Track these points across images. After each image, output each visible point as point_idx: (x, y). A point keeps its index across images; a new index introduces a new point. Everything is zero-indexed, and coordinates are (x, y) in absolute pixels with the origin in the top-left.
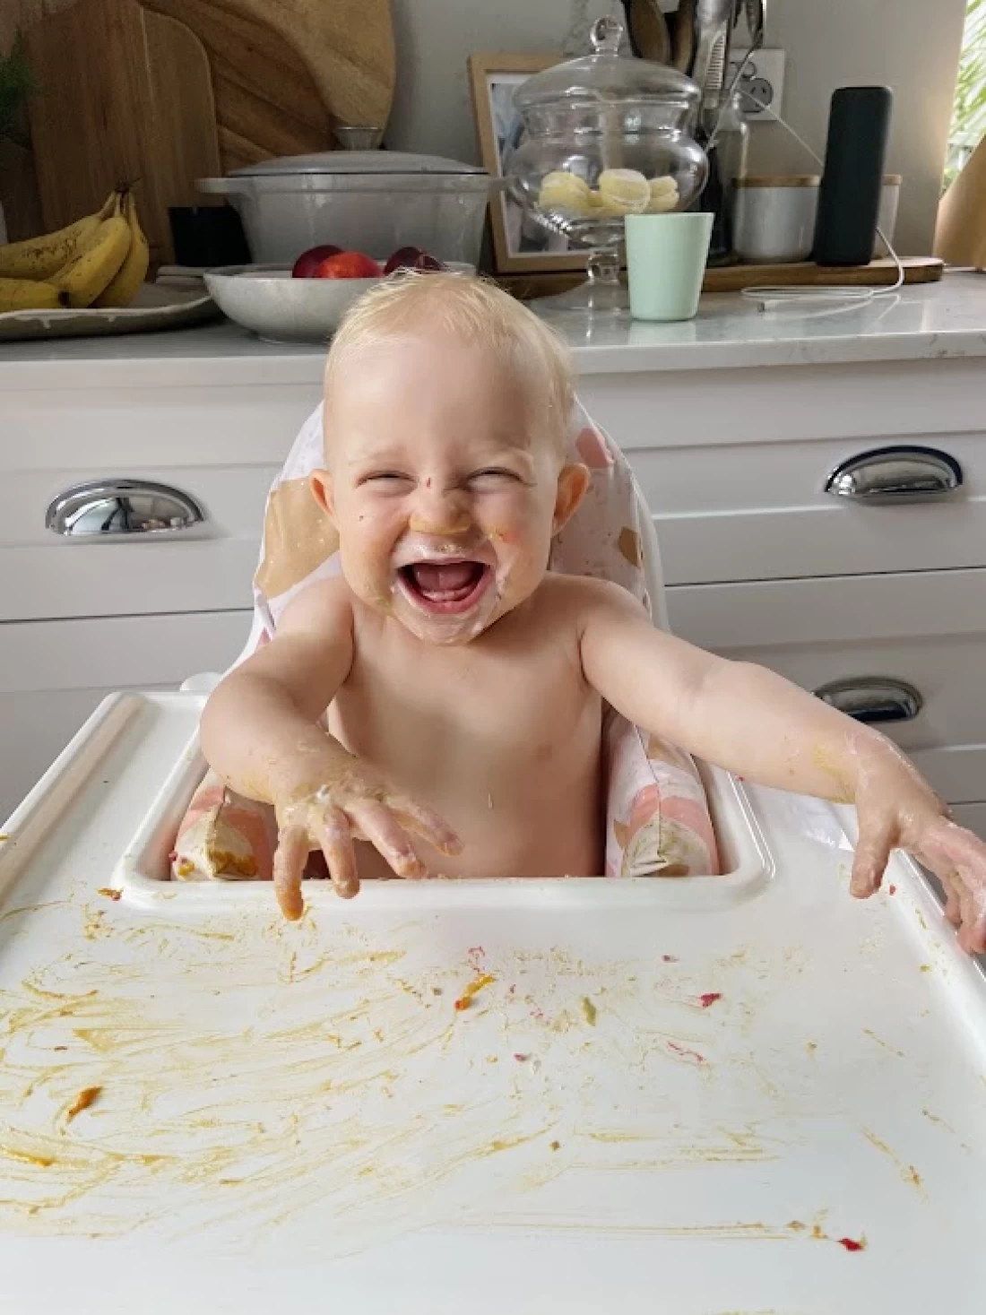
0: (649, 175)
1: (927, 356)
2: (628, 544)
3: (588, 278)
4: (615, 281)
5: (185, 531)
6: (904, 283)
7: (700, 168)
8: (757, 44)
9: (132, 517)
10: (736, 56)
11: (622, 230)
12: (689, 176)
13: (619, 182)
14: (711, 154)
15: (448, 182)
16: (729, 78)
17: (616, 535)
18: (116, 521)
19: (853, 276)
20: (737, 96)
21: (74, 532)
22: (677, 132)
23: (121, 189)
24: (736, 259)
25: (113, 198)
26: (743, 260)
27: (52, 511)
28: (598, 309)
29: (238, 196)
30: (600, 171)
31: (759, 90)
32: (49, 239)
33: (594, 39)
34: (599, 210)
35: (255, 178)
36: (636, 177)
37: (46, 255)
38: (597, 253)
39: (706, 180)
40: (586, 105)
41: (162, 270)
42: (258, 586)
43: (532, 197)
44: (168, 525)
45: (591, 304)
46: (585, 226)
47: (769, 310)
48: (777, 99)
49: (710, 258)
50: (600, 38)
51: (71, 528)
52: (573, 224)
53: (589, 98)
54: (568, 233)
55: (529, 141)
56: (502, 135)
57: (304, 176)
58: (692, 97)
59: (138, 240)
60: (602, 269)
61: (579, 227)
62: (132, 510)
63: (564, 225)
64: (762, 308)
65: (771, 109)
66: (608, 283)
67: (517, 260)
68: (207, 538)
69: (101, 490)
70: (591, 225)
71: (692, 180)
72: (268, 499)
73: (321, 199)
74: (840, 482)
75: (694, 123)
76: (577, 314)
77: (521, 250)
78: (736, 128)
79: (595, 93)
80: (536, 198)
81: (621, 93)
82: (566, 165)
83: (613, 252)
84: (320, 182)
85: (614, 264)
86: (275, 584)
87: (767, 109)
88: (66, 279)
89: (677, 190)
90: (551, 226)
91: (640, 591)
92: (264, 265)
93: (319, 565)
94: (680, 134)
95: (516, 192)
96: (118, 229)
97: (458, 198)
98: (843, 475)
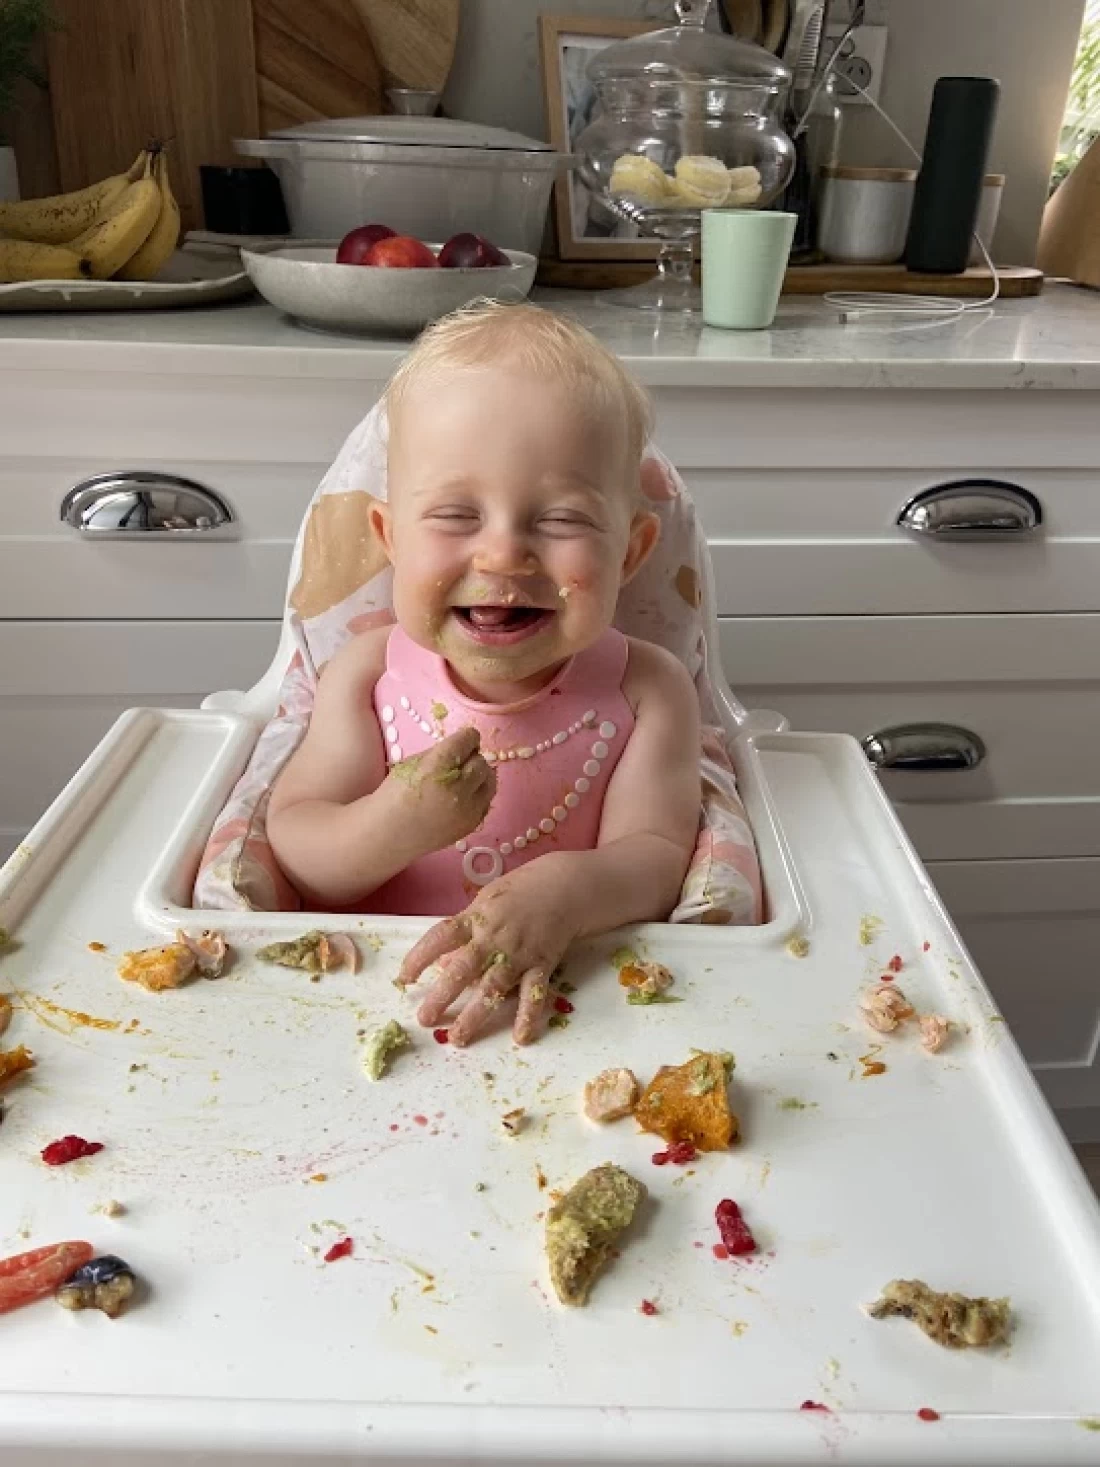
0: (730, 164)
1: (1012, 386)
2: (686, 583)
3: (658, 272)
4: (688, 278)
5: (211, 532)
6: (1000, 296)
7: (787, 159)
8: (857, 21)
9: (153, 513)
10: (835, 30)
11: (698, 224)
12: (775, 167)
13: (697, 171)
14: (799, 143)
15: (511, 159)
16: (825, 55)
17: (674, 573)
18: (135, 517)
19: (945, 286)
20: (832, 78)
21: (90, 527)
22: (763, 119)
23: (153, 147)
24: (821, 258)
25: (144, 158)
26: (828, 260)
27: (67, 502)
28: (666, 309)
29: (279, 161)
30: (677, 156)
31: (856, 70)
32: (70, 199)
33: (678, 9)
34: (674, 199)
35: (301, 144)
36: (715, 167)
37: (66, 216)
38: (669, 246)
39: (792, 171)
40: (664, 83)
41: (191, 235)
42: (292, 604)
43: (604, 179)
44: (192, 524)
45: (660, 303)
46: (659, 217)
47: (854, 322)
48: (876, 79)
49: (792, 255)
50: (686, 9)
51: (87, 522)
52: (645, 213)
53: (669, 76)
54: (640, 222)
55: (602, 117)
56: (573, 105)
57: (354, 145)
58: (782, 81)
59: (168, 205)
60: (674, 264)
61: (652, 217)
62: (153, 506)
63: (635, 214)
64: (844, 320)
65: (868, 92)
66: (680, 280)
67: (582, 245)
68: (234, 540)
69: (120, 482)
70: (665, 216)
71: (776, 172)
72: (310, 509)
73: (370, 170)
74: (914, 514)
75: (783, 108)
76: (645, 313)
77: (587, 234)
78: (829, 113)
79: (678, 71)
80: (606, 181)
81: (705, 73)
82: (641, 148)
83: (687, 246)
84: (369, 151)
85: (687, 259)
86: (312, 604)
87: (864, 92)
88: (88, 246)
89: (760, 183)
90: (621, 213)
91: (696, 632)
92: (306, 241)
93: (358, 586)
94: (767, 122)
95: (585, 173)
96: (147, 193)
97: (522, 175)
98: (917, 508)
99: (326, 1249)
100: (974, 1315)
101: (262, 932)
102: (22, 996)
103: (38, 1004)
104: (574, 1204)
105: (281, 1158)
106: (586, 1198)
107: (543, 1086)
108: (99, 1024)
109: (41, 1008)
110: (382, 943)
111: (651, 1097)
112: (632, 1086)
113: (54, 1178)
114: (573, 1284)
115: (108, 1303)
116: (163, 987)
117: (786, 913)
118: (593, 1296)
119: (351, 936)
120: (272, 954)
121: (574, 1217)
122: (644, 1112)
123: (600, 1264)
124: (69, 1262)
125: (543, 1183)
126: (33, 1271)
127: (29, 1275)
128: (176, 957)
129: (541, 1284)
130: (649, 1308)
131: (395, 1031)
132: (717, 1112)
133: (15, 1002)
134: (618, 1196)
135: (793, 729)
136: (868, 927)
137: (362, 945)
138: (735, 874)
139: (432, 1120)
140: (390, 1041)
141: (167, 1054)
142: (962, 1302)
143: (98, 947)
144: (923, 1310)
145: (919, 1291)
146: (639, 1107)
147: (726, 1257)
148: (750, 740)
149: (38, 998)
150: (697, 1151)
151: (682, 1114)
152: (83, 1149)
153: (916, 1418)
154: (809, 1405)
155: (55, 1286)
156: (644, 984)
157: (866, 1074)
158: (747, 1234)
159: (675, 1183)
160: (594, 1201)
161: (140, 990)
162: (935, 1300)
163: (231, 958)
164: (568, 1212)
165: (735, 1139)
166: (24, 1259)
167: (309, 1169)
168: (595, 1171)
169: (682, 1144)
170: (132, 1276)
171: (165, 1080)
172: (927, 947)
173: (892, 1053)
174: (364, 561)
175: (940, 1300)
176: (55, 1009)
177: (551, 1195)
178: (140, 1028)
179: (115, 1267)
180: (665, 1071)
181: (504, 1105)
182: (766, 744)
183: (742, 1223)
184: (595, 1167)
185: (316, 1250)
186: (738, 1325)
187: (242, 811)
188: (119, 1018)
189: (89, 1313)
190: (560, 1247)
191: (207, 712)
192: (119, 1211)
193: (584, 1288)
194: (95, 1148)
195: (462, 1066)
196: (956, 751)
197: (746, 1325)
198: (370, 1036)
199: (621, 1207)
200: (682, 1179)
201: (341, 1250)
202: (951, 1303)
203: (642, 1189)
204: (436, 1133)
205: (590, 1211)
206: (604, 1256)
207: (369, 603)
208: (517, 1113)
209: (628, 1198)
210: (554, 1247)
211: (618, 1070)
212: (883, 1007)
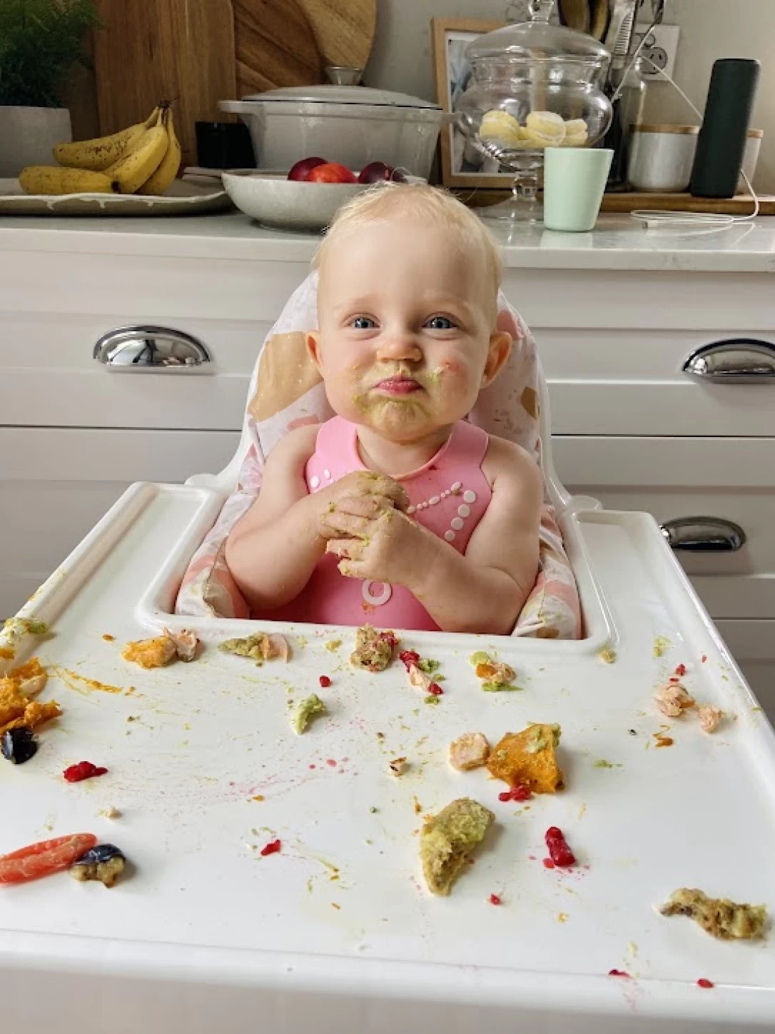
0: (566, 117)
1: (769, 270)
2: (529, 400)
3: (512, 195)
4: (534, 199)
5: (196, 368)
6: (759, 214)
7: (606, 114)
8: (658, 21)
9: (157, 354)
10: (641, 28)
11: (542, 159)
12: (597, 120)
13: (542, 122)
14: (616, 105)
15: (410, 113)
16: (634, 45)
17: (521, 391)
18: (144, 357)
19: (719, 206)
20: (639, 60)
21: (113, 363)
22: (589, 85)
23: (163, 105)
24: (628, 187)
25: (158, 112)
26: (634, 189)
27: (98, 347)
28: (519, 219)
29: (249, 116)
30: (528, 112)
31: (656, 56)
32: (106, 141)
33: (531, 9)
34: (525, 142)
35: (264, 104)
36: (555, 119)
37: (103, 152)
38: (521, 176)
39: (610, 122)
40: (519, 60)
41: (188, 169)
42: (250, 412)
43: (474, 129)
44: (183, 362)
45: (513, 215)
46: (513, 155)
47: (653, 228)
48: (670, 65)
49: (608, 185)
50: (536, 9)
51: (112, 360)
52: (504, 152)
53: (524, 55)
54: (500, 159)
55: (475, 85)
56: (454, 81)
57: (301, 104)
58: (603, 59)
59: (173, 144)
60: (524, 189)
61: (509, 155)
62: (156, 350)
63: (497, 152)
64: (646, 226)
65: (665, 71)
66: (527, 199)
67: (458, 177)
68: (211, 374)
69: (134, 333)
70: (518, 154)
71: (599, 123)
72: (264, 346)
73: (312, 122)
74: (695, 363)
75: (604, 80)
76: (502, 222)
77: (462, 170)
78: (636, 85)
79: (529, 52)
80: (477, 130)
81: (549, 53)
82: (502, 106)
83: (533, 176)
84: (313, 108)
85: (534, 185)
86: (265, 412)
87: (662, 71)
88: (118, 172)
89: (587, 131)
90: (487, 152)
91: (535, 436)
92: (267, 170)
93: (296, 399)
94: (592, 87)
95: (462, 125)
96: (158, 135)
97: (417, 127)
98: (698, 359)
99: (262, 847)
100: (740, 915)
101: (222, 632)
102: (55, 668)
103: (65, 674)
104: (442, 823)
105: (232, 784)
106: (450, 820)
107: (420, 743)
108: (107, 688)
109: (68, 677)
110: (306, 643)
111: (499, 753)
112: (485, 745)
113: (72, 791)
114: (440, 879)
115: (106, 876)
116: (153, 666)
117: (599, 632)
118: (454, 889)
119: (285, 637)
120: (229, 646)
121: (442, 831)
122: (493, 763)
123: (459, 866)
124: (80, 847)
125: (419, 809)
126: (53, 852)
127: (51, 854)
128: (162, 646)
129: (416, 879)
130: (495, 900)
131: (314, 700)
132: (547, 764)
133: (49, 672)
134: (474, 819)
135: (605, 508)
136: (660, 644)
137: (292, 644)
138: (562, 604)
139: (339, 763)
140: (311, 708)
141: (154, 710)
142: (730, 905)
143: (109, 638)
144: (701, 911)
145: (698, 898)
146: (490, 760)
147: (553, 867)
148: (574, 514)
149: (66, 670)
150: (532, 793)
151: (521, 765)
152: (93, 771)
153: (695, 985)
154: (615, 972)
155: (69, 863)
156: (495, 675)
157: (659, 745)
158: (569, 852)
159: (516, 814)
160: (456, 822)
161: (137, 667)
162: (710, 903)
163: (200, 649)
164: (437, 828)
165: (560, 786)
166: (49, 843)
167: (251, 791)
168: (457, 801)
169: (521, 787)
170: (124, 859)
171: (152, 728)
172: (704, 659)
173: (676, 731)
174: (300, 381)
175: (715, 904)
176: (77, 678)
177: (425, 818)
178: (136, 693)
179: (112, 852)
180: (509, 736)
181: (391, 755)
182: (585, 518)
183: (565, 844)
184: (457, 799)
185: (255, 847)
186: (561, 915)
187: (210, 549)
188: (121, 686)
189: (91, 883)
190: (431, 852)
191: (188, 486)
192: (116, 815)
193: (448, 883)
194: (101, 771)
195: (362, 728)
196: (723, 538)
197: (567, 916)
198: (297, 704)
199: (475, 827)
200: (520, 812)
201: (272, 848)
202: (722, 906)
203: (492, 817)
204: (342, 771)
205: (453, 828)
206: (462, 860)
207: (303, 410)
208: (401, 760)
209: (481, 821)
210: (427, 852)
211: (474, 734)
212: (671, 698)
